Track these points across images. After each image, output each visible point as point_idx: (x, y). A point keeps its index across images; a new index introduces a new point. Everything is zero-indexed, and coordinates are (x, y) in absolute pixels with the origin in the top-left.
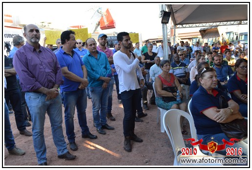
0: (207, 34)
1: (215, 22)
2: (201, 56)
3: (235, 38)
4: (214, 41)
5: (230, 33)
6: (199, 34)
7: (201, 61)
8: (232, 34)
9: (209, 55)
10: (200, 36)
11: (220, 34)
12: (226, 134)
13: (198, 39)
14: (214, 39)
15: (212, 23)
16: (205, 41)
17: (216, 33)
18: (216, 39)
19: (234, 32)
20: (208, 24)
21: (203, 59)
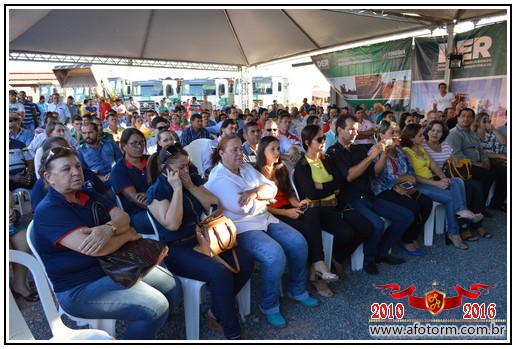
0: (71, 78)
1: (85, 56)
2: (54, 124)
3: (125, 90)
4: (87, 93)
5: (115, 79)
6: (54, 76)
7: (55, 134)
8: (119, 83)
9: (76, 122)
10: (57, 82)
11: (98, 81)
12: (112, 276)
13: (52, 88)
14: (87, 89)
15: (78, 58)
16: (69, 91)
17: (88, 78)
18: (90, 90)
19: (123, 78)
20: (69, 57)
21: (59, 131)
